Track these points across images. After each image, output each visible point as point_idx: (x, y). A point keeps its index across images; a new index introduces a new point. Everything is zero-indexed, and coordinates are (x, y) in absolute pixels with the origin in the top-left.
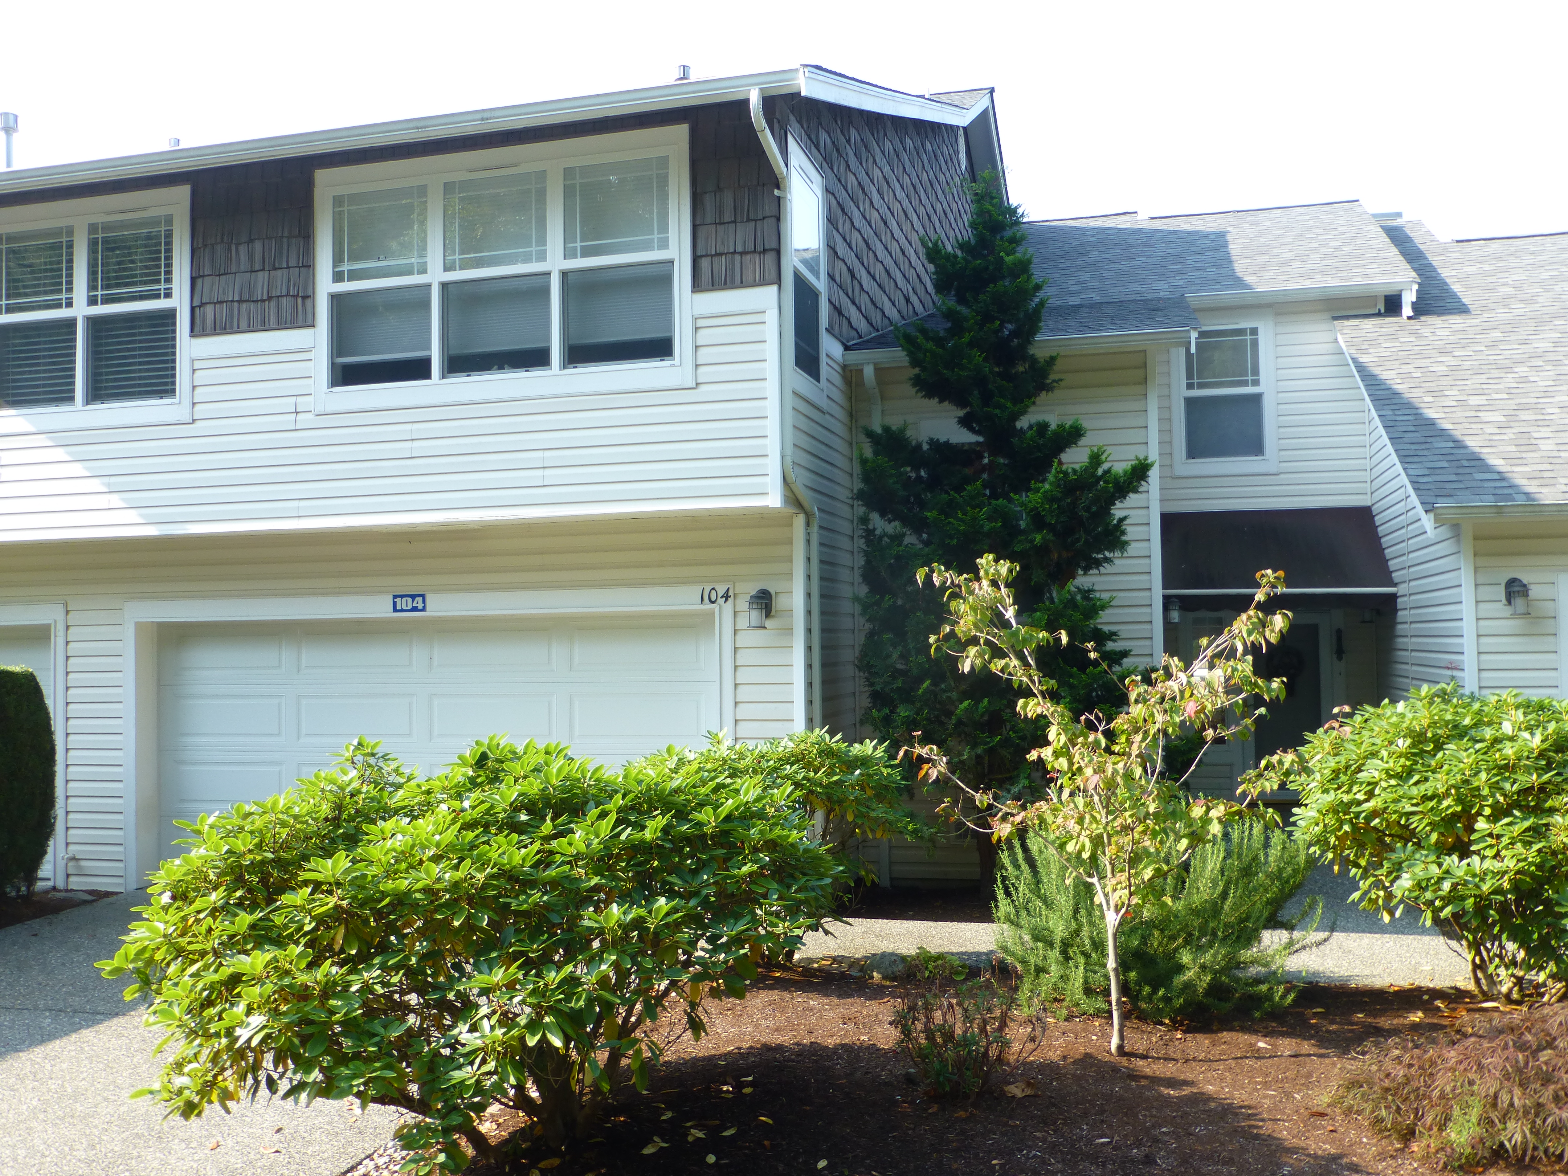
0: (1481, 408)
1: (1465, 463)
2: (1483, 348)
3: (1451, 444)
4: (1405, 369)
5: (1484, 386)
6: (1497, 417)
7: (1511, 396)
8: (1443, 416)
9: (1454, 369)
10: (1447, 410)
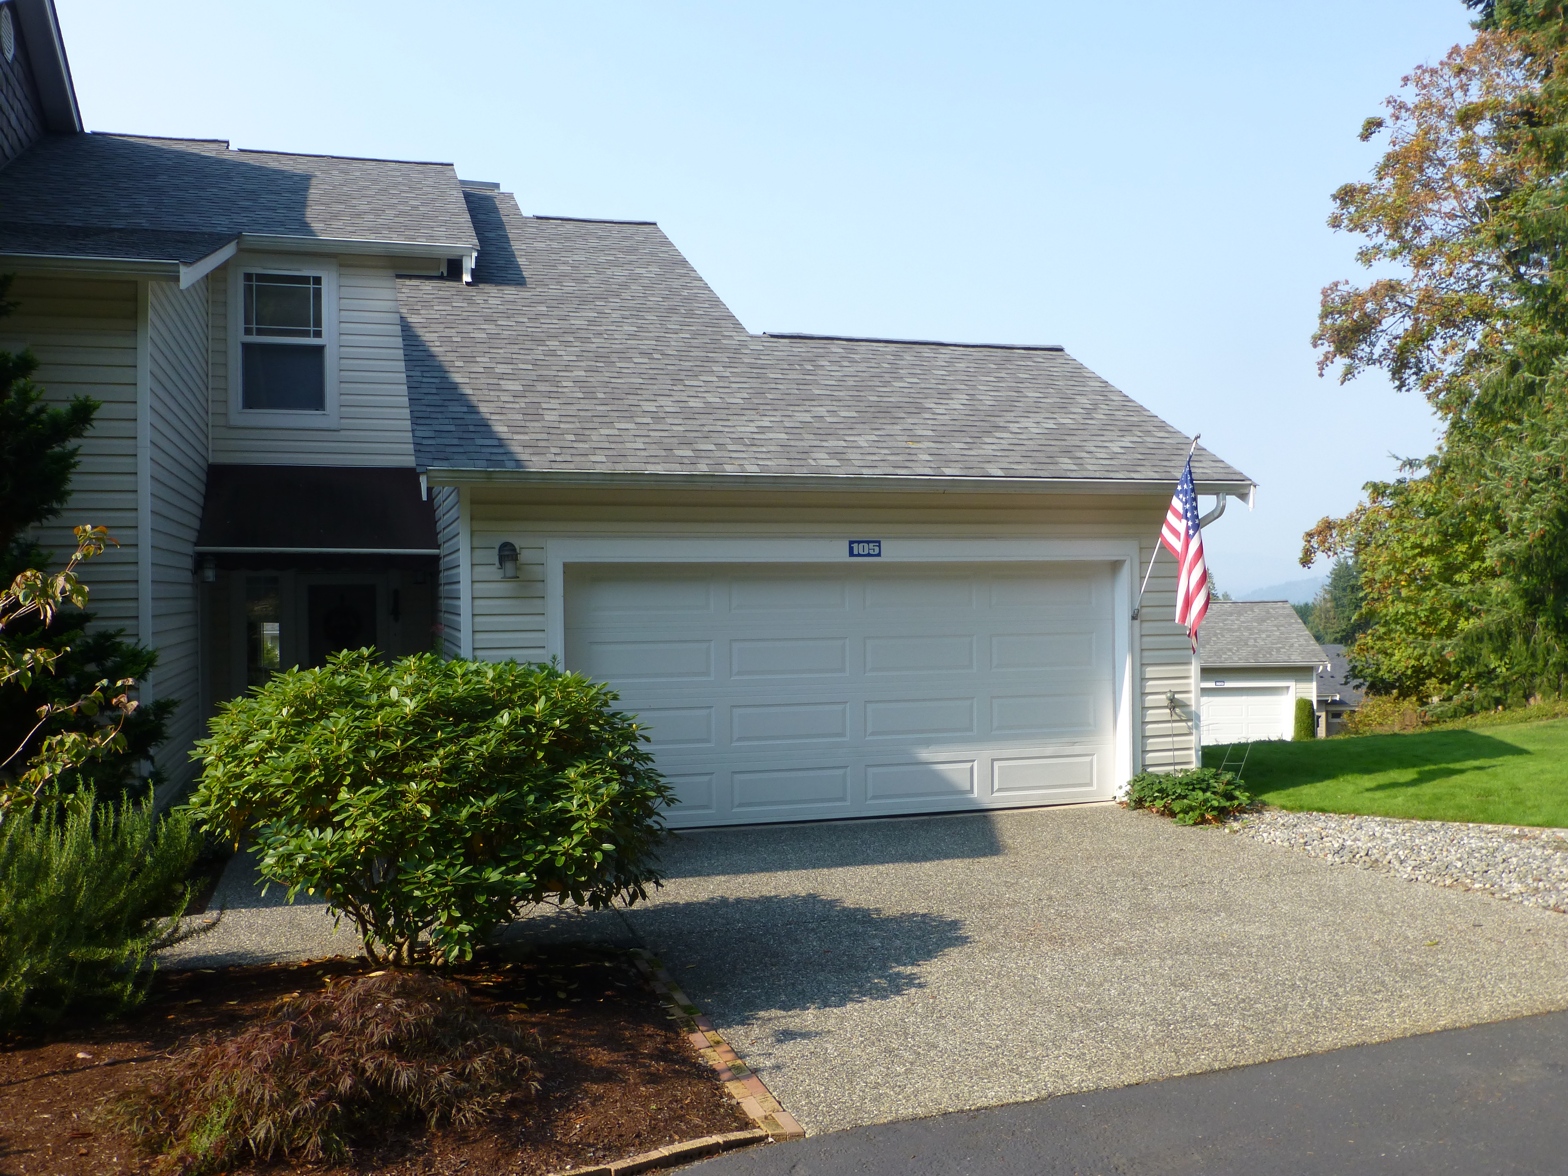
0: (505, 377)
1: (472, 428)
2: (526, 320)
3: (465, 409)
4: (448, 332)
5: (514, 356)
6: (516, 386)
7: (535, 368)
8: (467, 381)
9: (492, 337)
10: (472, 376)
